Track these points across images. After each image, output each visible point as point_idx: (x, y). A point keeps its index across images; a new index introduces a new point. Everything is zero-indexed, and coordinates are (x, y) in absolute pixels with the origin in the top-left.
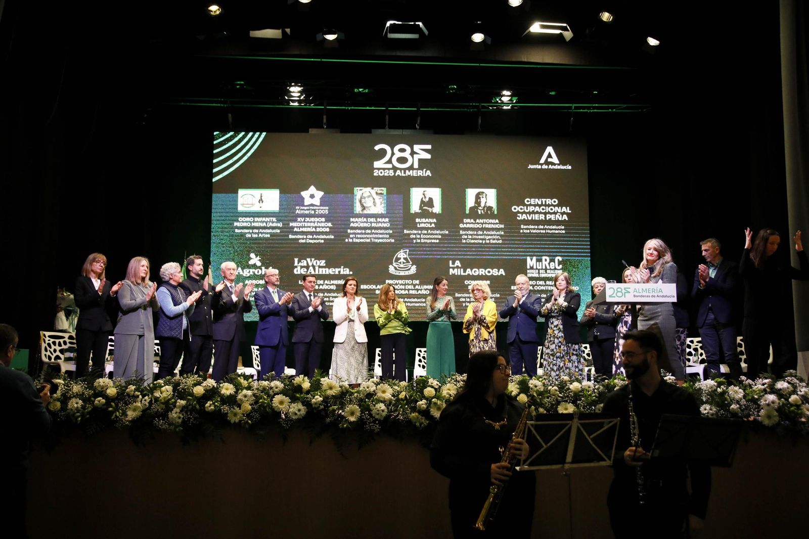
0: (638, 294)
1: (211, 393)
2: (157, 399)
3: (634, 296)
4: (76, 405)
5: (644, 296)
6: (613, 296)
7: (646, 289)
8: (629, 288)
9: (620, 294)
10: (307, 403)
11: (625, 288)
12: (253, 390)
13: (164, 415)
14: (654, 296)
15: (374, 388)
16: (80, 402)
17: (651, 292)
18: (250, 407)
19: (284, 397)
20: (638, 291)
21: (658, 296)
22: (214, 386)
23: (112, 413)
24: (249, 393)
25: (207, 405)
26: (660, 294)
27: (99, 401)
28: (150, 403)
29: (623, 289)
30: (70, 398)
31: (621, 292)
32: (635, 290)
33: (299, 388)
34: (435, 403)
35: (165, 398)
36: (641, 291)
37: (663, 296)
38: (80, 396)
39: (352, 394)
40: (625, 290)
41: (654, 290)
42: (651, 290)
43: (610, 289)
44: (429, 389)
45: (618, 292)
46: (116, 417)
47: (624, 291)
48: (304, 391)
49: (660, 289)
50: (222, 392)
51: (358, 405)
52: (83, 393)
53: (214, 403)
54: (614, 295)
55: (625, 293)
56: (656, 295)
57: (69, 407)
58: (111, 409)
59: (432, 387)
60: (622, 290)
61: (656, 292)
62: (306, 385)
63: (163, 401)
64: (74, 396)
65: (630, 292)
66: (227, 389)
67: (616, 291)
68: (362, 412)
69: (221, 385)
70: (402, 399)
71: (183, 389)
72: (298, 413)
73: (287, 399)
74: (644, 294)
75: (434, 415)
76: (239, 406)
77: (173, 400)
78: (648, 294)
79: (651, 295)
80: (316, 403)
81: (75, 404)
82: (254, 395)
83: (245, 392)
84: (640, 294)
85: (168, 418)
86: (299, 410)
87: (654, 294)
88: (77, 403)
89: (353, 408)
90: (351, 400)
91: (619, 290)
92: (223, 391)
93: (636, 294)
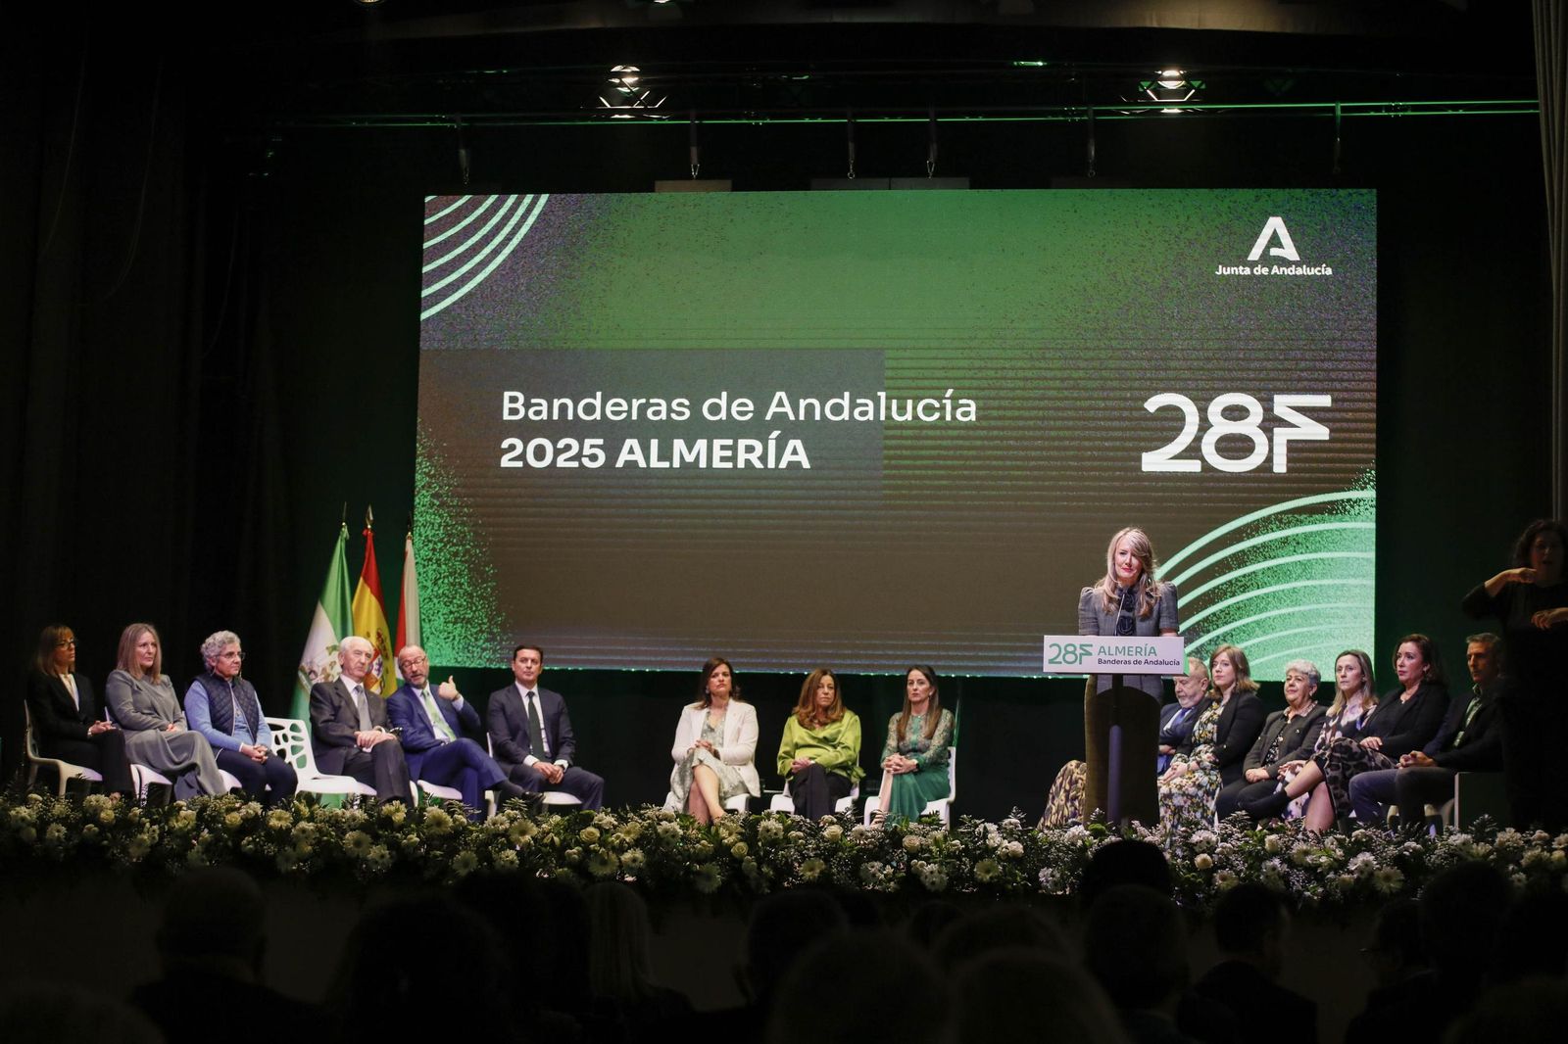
0: (1107, 658)
1: (253, 824)
2: (171, 831)
3: (1100, 661)
4: (57, 834)
5: (1118, 662)
6: (1058, 660)
7: (1124, 648)
8: (1091, 646)
9: (1070, 658)
10: (394, 845)
11: (1081, 645)
12: (316, 823)
13: (180, 855)
14: (1140, 662)
15: (507, 825)
16: (64, 829)
17: (1134, 653)
18: (310, 848)
19: (364, 835)
20: (1107, 651)
21: (1146, 662)
22: (257, 814)
23: (108, 848)
24: (310, 826)
25: (245, 842)
26: (1152, 658)
27: (89, 829)
28: (161, 836)
29: (1078, 647)
30: (48, 823)
31: (1073, 653)
32: (1102, 650)
33: (387, 822)
34: (596, 852)
35: (181, 828)
36: (1113, 651)
37: (1157, 663)
38: (63, 820)
39: (472, 832)
40: (1081, 648)
41: (1139, 650)
42: (1134, 649)
43: (1051, 646)
44: (591, 829)
45: (1067, 652)
46: (114, 855)
47: (1079, 652)
48: (395, 826)
49: (1152, 648)
50: (271, 823)
51: (476, 852)
52: (68, 817)
53: (254, 840)
54: (1060, 659)
55: (1081, 655)
56: (1143, 659)
57: (48, 836)
58: (105, 842)
59: (595, 826)
60: (1075, 649)
61: (1143, 653)
62: (399, 817)
63: (179, 834)
64: (55, 820)
65: (1090, 654)
66: (279, 819)
67: (1063, 652)
68: (480, 862)
69: (270, 813)
70: (546, 845)
71: (209, 815)
72: (380, 861)
73: (368, 838)
74: (1120, 657)
75: (592, 871)
76: (294, 846)
77: (194, 833)
78: (1127, 658)
79: (1132, 659)
80: (408, 846)
81: (57, 831)
82: (319, 830)
83: (303, 824)
84: (1112, 658)
85: (186, 860)
86: (383, 856)
87: (1139, 658)
88: (58, 831)
89: (467, 856)
90: (466, 843)
91: (1070, 649)
92: (273, 822)
93: (1103, 657)
